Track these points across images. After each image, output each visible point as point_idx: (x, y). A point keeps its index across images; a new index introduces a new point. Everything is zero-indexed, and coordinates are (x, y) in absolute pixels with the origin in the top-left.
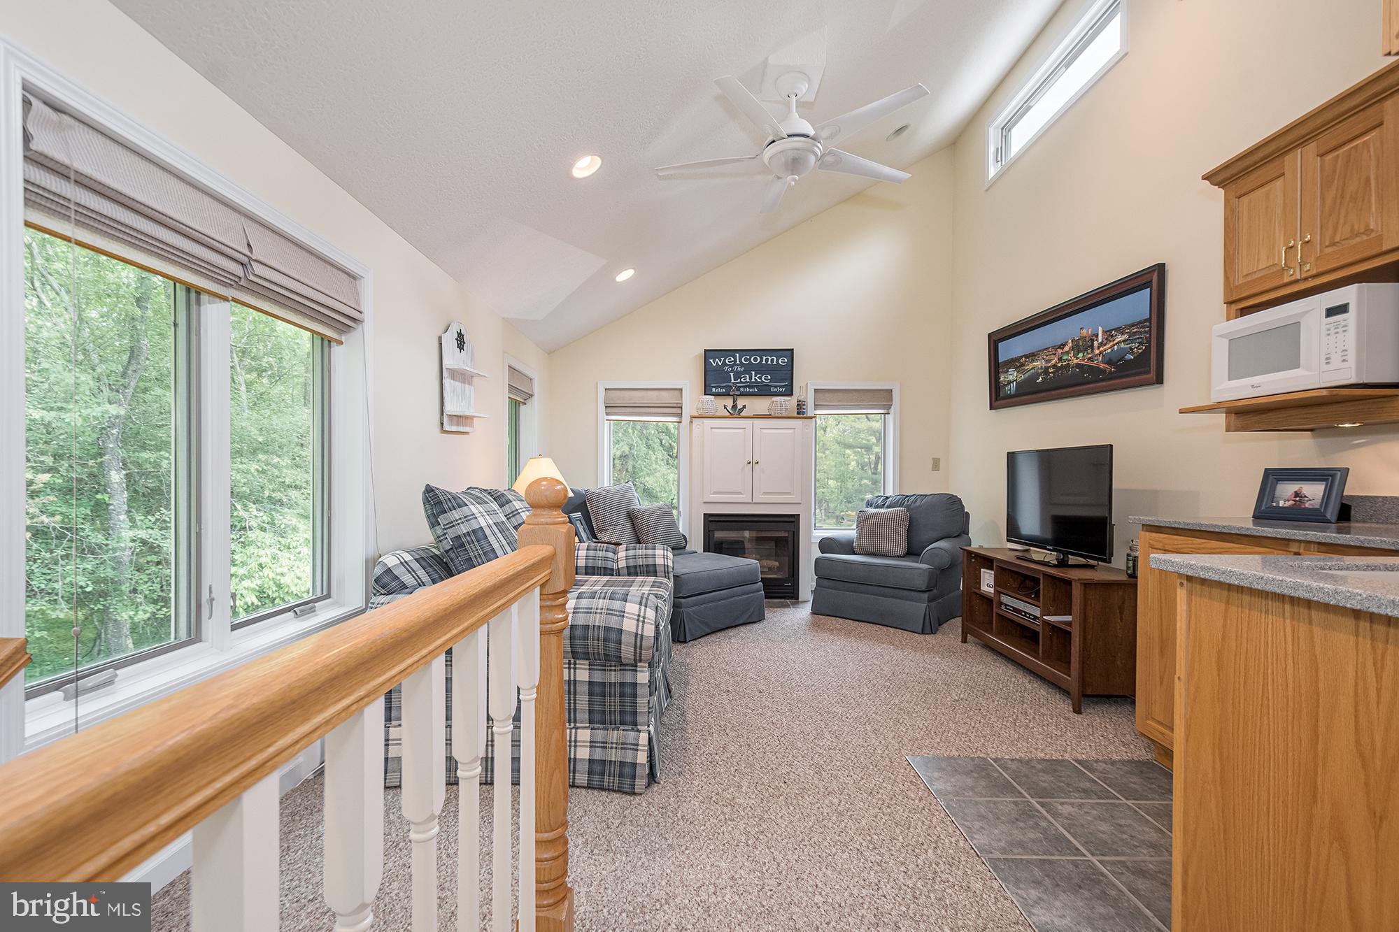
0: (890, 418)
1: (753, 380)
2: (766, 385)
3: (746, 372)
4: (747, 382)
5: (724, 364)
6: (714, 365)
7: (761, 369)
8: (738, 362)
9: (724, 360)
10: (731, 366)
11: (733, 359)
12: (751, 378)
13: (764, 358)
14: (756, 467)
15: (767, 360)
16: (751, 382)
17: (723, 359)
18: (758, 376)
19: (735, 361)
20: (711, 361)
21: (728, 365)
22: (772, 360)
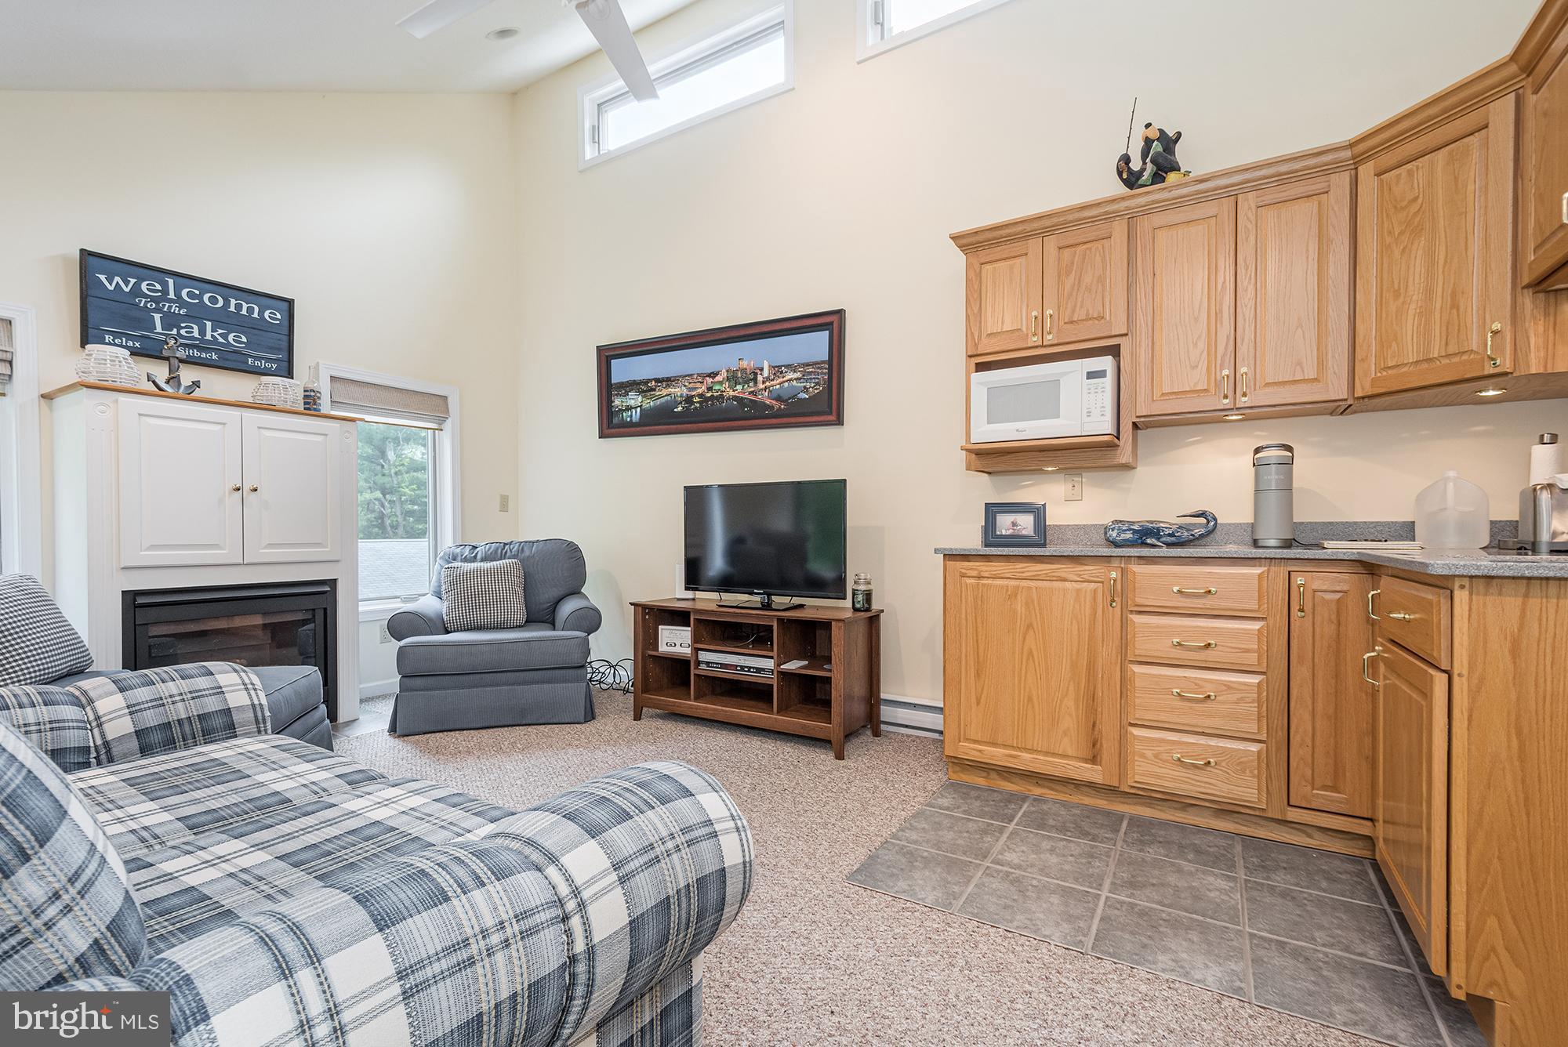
0: (446, 440)
1: (208, 337)
2: (235, 352)
3: (189, 317)
4: (193, 338)
5: (136, 291)
6: (111, 288)
7: (223, 320)
8: (172, 295)
9: (137, 285)
10: (153, 299)
11: (158, 287)
12: (202, 332)
13: (233, 302)
14: (251, 498)
15: (239, 307)
16: (202, 340)
17: (133, 281)
18: (220, 331)
19: (165, 291)
20: (102, 277)
21: (146, 296)
22: (250, 310)
